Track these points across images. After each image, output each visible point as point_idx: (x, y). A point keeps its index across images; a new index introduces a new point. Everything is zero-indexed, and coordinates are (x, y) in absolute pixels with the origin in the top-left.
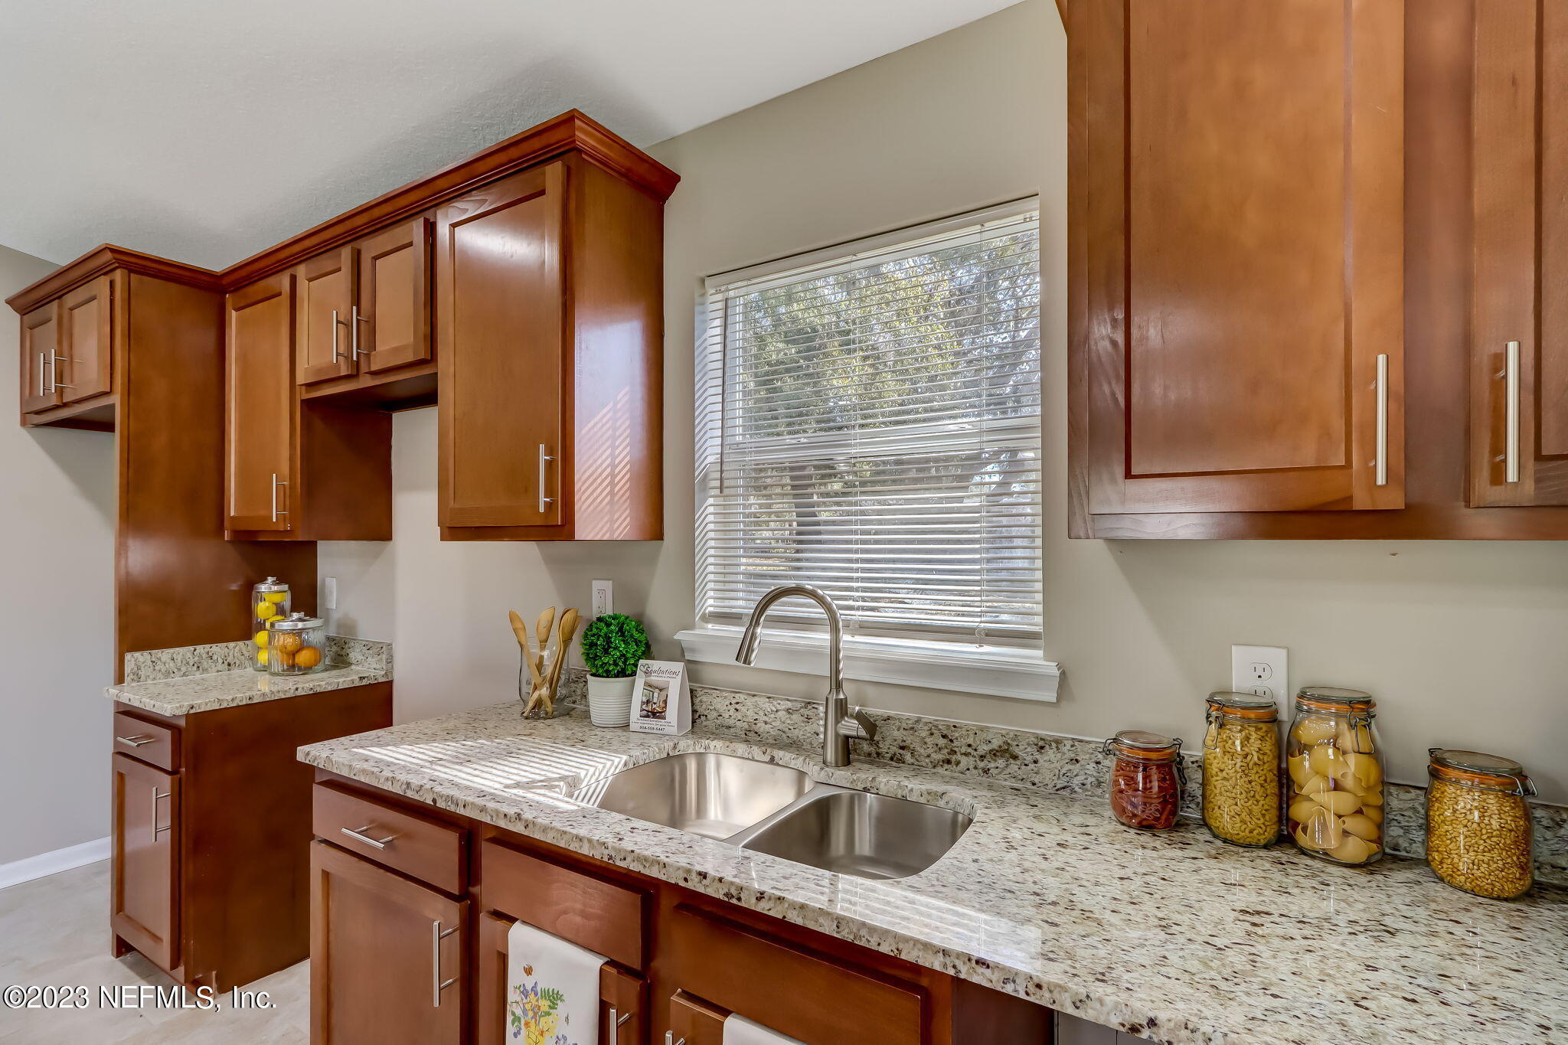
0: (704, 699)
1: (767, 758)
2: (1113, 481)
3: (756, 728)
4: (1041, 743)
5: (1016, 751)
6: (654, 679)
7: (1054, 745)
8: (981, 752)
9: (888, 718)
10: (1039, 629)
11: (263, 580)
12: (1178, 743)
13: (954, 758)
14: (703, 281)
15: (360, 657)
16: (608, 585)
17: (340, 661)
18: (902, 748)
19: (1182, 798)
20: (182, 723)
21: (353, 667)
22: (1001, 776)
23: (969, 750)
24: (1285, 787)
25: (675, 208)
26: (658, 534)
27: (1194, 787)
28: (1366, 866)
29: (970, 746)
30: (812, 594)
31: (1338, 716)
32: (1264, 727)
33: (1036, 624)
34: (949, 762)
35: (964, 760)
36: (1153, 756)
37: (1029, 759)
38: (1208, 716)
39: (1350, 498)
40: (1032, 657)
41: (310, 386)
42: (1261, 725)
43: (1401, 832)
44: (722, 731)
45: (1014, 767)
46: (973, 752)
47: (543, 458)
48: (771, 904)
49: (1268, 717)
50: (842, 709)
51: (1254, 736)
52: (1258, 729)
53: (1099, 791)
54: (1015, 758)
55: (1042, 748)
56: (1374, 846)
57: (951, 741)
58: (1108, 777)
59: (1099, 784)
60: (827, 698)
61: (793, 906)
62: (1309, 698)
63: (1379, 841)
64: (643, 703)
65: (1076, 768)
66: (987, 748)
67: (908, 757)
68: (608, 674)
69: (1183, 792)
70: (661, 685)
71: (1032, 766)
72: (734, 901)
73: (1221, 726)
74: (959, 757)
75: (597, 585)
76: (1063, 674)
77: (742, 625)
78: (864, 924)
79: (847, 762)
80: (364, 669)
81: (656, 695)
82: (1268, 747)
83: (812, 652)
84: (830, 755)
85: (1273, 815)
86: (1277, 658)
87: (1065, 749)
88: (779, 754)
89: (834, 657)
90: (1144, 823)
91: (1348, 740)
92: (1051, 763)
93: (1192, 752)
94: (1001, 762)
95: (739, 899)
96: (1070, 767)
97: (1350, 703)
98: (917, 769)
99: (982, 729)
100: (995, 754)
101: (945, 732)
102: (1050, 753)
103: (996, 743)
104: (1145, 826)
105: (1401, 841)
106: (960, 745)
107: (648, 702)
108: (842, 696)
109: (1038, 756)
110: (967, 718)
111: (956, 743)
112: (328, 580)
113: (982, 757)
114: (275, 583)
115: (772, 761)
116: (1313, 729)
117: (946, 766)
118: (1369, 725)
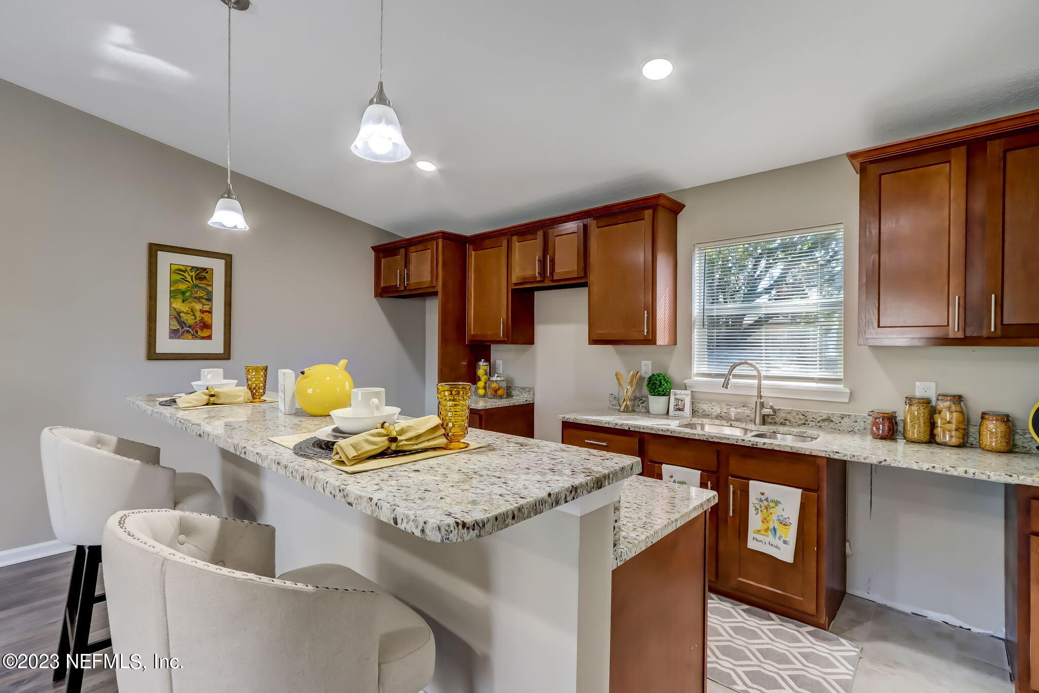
0: (697, 405)
1: (729, 424)
2: (874, 328)
3: (721, 415)
4: (843, 416)
5: (833, 419)
6: (678, 397)
7: (847, 417)
8: (818, 420)
9: (779, 409)
10: (842, 377)
11: (480, 361)
12: (895, 412)
13: (807, 423)
14: (694, 245)
15: (518, 393)
16: (650, 363)
17: (509, 395)
18: (785, 420)
19: (896, 432)
20: (482, 413)
21: (514, 397)
22: (827, 428)
23: (814, 420)
24: (933, 425)
25: (682, 218)
26: (675, 344)
27: (900, 428)
28: (958, 446)
29: (814, 418)
30: (751, 365)
31: (950, 400)
32: (925, 405)
33: (840, 375)
34: (805, 424)
35: (811, 424)
36: (886, 415)
37: (837, 422)
38: (906, 402)
39: (948, 334)
40: (840, 386)
41: (516, 284)
42: (924, 404)
43: (974, 439)
44: (706, 416)
45: (832, 424)
46: (815, 420)
47: (646, 315)
48: (768, 445)
49: (927, 402)
50: (762, 405)
51: (921, 408)
52: (923, 406)
53: (865, 431)
54: (832, 421)
55: (843, 418)
56: (961, 440)
57: (806, 417)
58: (869, 427)
59: (865, 429)
60: (756, 402)
61: (776, 445)
62: (943, 396)
63: (964, 439)
64: (674, 405)
65: (856, 424)
66: (821, 418)
67: (788, 423)
68: (659, 395)
69: (897, 430)
70: (682, 399)
71: (839, 424)
72: (755, 446)
73: (910, 405)
74: (809, 422)
75: (643, 362)
76: (851, 393)
77: (724, 378)
78: (800, 447)
79: (764, 424)
80: (519, 399)
81: (680, 402)
82: (926, 411)
83: (750, 387)
84: (758, 421)
85: (928, 432)
86: (933, 385)
87: (852, 418)
88: (734, 423)
89: (759, 387)
90: (883, 437)
91: (953, 408)
92: (846, 422)
93: (900, 418)
94: (826, 423)
95: (757, 445)
96: (854, 424)
97: (953, 396)
98: (792, 426)
99: (819, 412)
100: (824, 420)
101: (804, 414)
102: (846, 420)
103: (824, 417)
104: (883, 438)
105: (973, 442)
106: (810, 418)
107: (677, 405)
108: (762, 401)
109: (841, 421)
110: (812, 409)
111: (808, 417)
112: (498, 361)
113: (819, 422)
114: (484, 362)
115: (731, 426)
116: (942, 405)
117: (804, 426)
118: (960, 403)
